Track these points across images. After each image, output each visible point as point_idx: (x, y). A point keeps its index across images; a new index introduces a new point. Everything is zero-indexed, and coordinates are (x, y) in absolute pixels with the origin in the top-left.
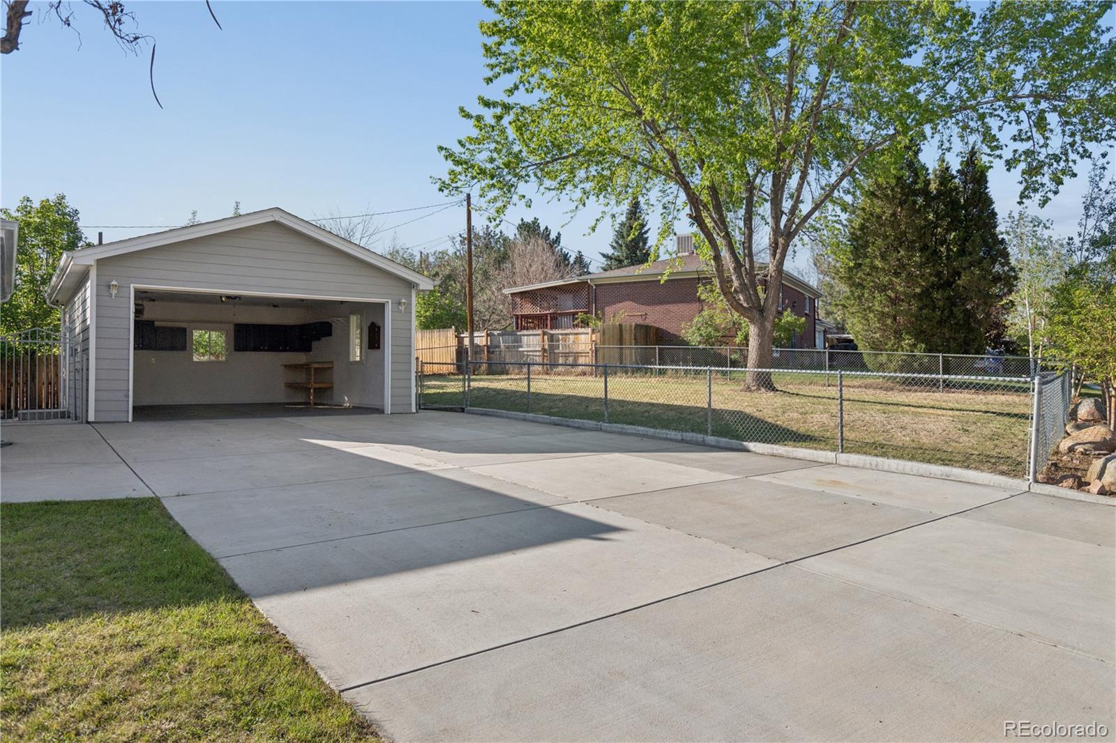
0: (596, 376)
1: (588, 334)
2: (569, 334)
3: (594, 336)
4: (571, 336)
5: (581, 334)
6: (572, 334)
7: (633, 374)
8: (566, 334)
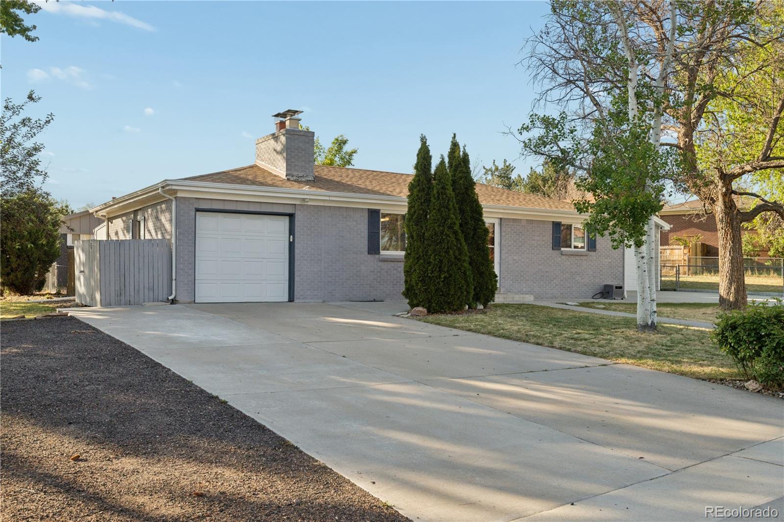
0: (688, 275)
1: (681, 249)
2: (666, 249)
3: (685, 250)
4: (668, 251)
5: (675, 249)
6: (669, 249)
7: (715, 274)
8: (665, 249)
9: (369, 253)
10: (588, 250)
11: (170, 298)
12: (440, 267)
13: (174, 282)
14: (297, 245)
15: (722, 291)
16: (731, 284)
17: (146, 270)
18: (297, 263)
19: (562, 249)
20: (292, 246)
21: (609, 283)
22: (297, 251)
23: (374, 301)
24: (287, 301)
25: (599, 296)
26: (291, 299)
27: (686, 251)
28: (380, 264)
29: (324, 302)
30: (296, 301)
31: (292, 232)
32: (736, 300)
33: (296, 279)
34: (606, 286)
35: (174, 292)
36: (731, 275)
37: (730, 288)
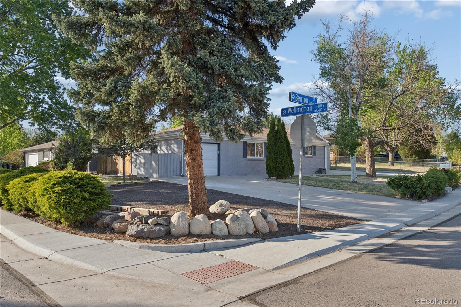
9: (244, 157)
10: (313, 155)
11: (181, 174)
12: (281, 163)
13: (182, 169)
14: (221, 155)
15: (368, 171)
16: (371, 168)
17: (173, 164)
18: (221, 161)
19: (305, 155)
20: (219, 155)
21: (320, 168)
22: (221, 157)
23: (246, 175)
24: (217, 175)
25: (317, 172)
26: (219, 174)
27: (334, 154)
28: (247, 161)
29: (230, 176)
30: (221, 175)
31: (219, 149)
32: (373, 174)
33: (221, 167)
34: (319, 169)
35: (182, 172)
36: (371, 165)
37: (370, 170)
